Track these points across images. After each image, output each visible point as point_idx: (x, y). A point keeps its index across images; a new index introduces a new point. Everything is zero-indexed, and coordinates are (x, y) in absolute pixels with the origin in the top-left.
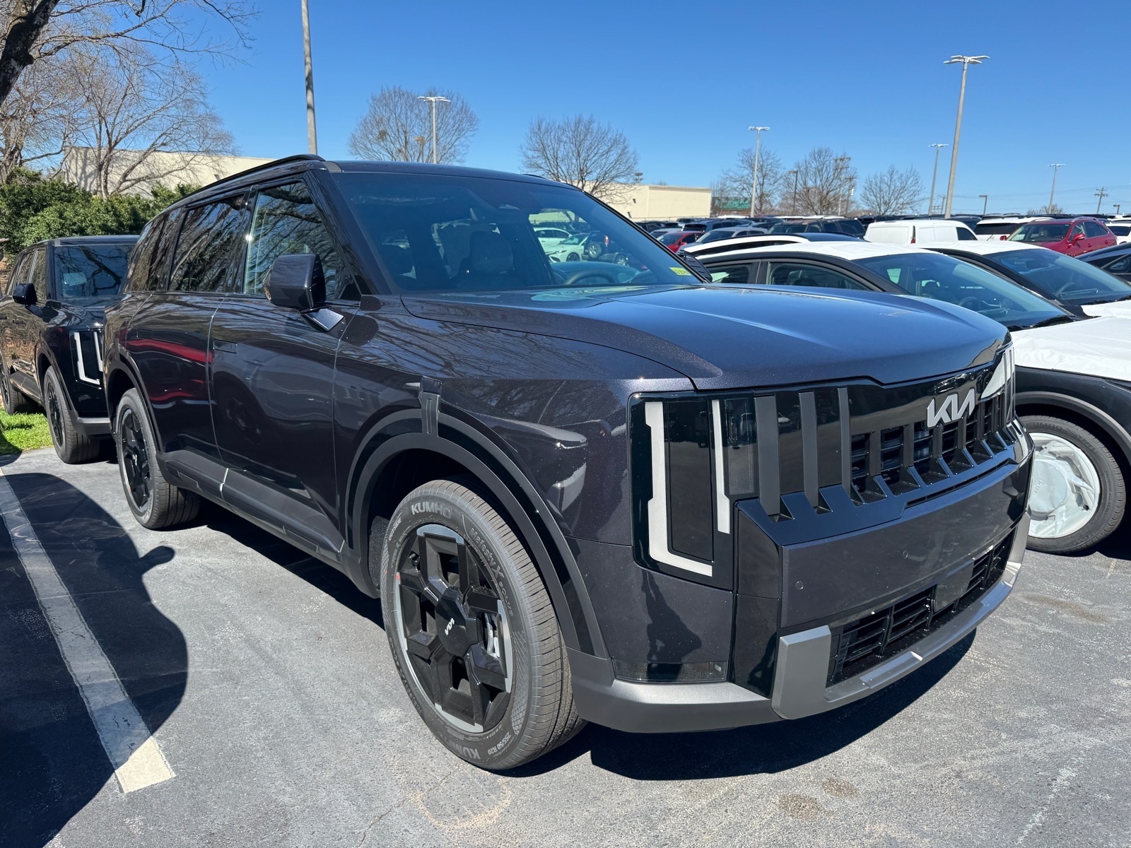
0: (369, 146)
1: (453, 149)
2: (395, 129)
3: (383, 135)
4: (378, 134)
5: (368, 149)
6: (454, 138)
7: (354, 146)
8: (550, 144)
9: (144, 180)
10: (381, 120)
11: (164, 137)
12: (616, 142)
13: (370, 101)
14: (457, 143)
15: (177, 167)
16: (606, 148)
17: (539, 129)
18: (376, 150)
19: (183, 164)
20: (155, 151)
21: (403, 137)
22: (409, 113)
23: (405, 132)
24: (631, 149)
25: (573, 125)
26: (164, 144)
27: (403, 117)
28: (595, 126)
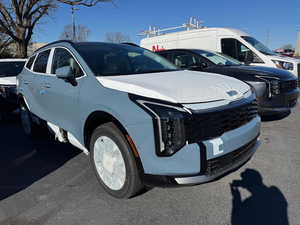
8: (110, 37)
12: (127, 37)
13: (64, 28)
16: (124, 39)
17: (108, 34)
24: (131, 39)
25: (116, 33)
28: (121, 33)
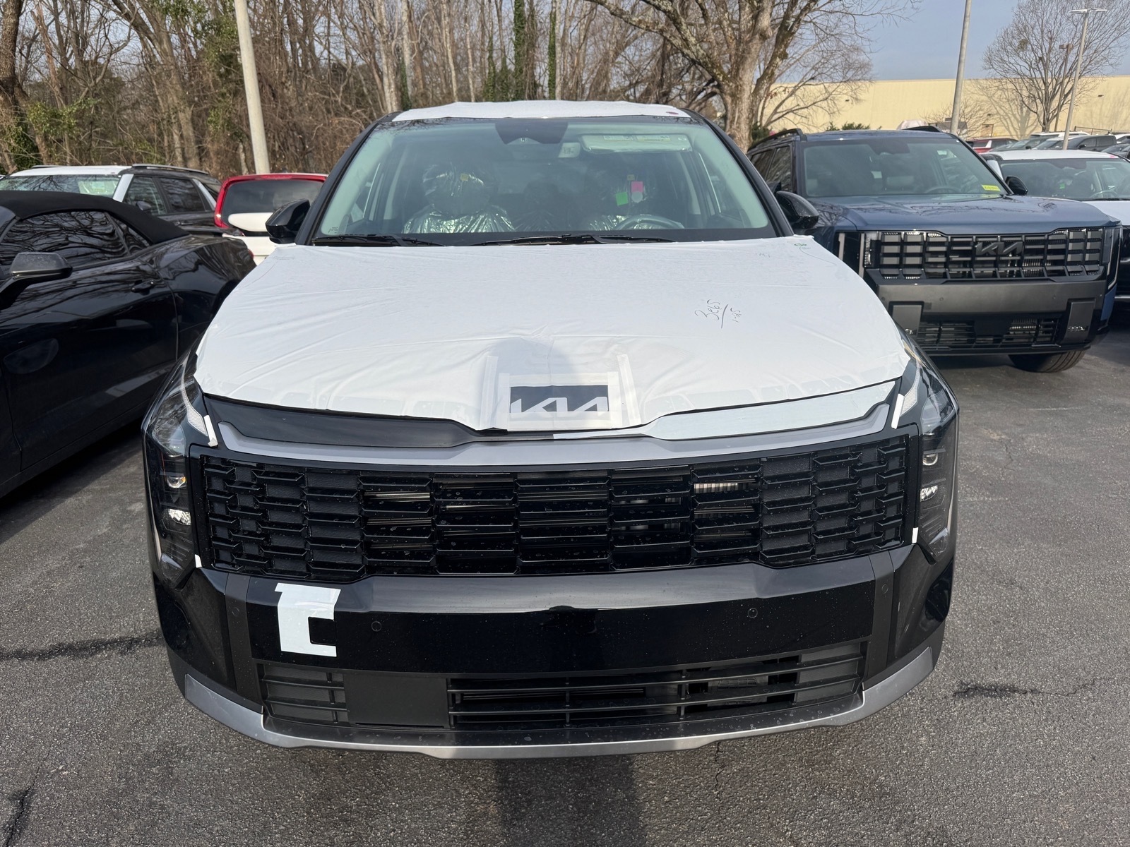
0: (1006, 58)
1: (1107, 52)
2: (1039, 37)
3: (1024, 44)
4: (1017, 44)
5: (1004, 62)
6: (1110, 40)
7: (990, 60)
9: (792, 111)
10: (1025, 29)
11: (814, 71)
14: (1113, 44)
15: (821, 98)
18: (1012, 61)
19: (827, 95)
20: (804, 84)
21: (1047, 45)
22: (1059, 17)
23: (1051, 39)
26: (813, 78)
27: (1051, 22)
